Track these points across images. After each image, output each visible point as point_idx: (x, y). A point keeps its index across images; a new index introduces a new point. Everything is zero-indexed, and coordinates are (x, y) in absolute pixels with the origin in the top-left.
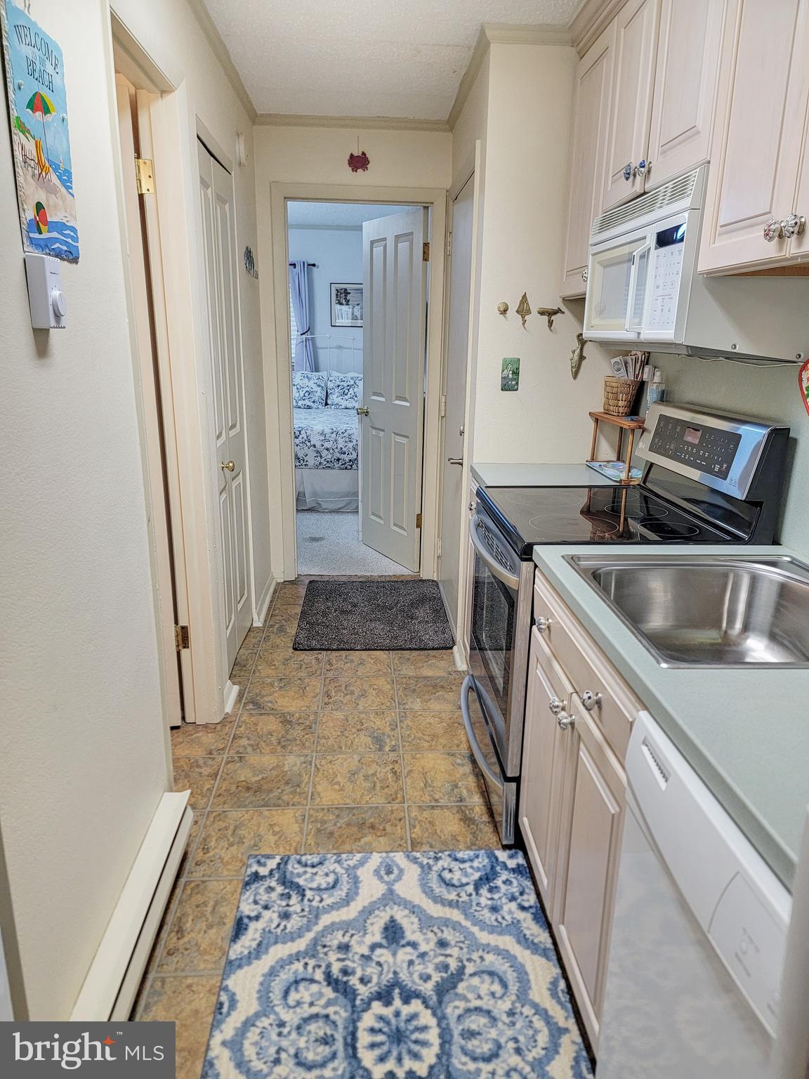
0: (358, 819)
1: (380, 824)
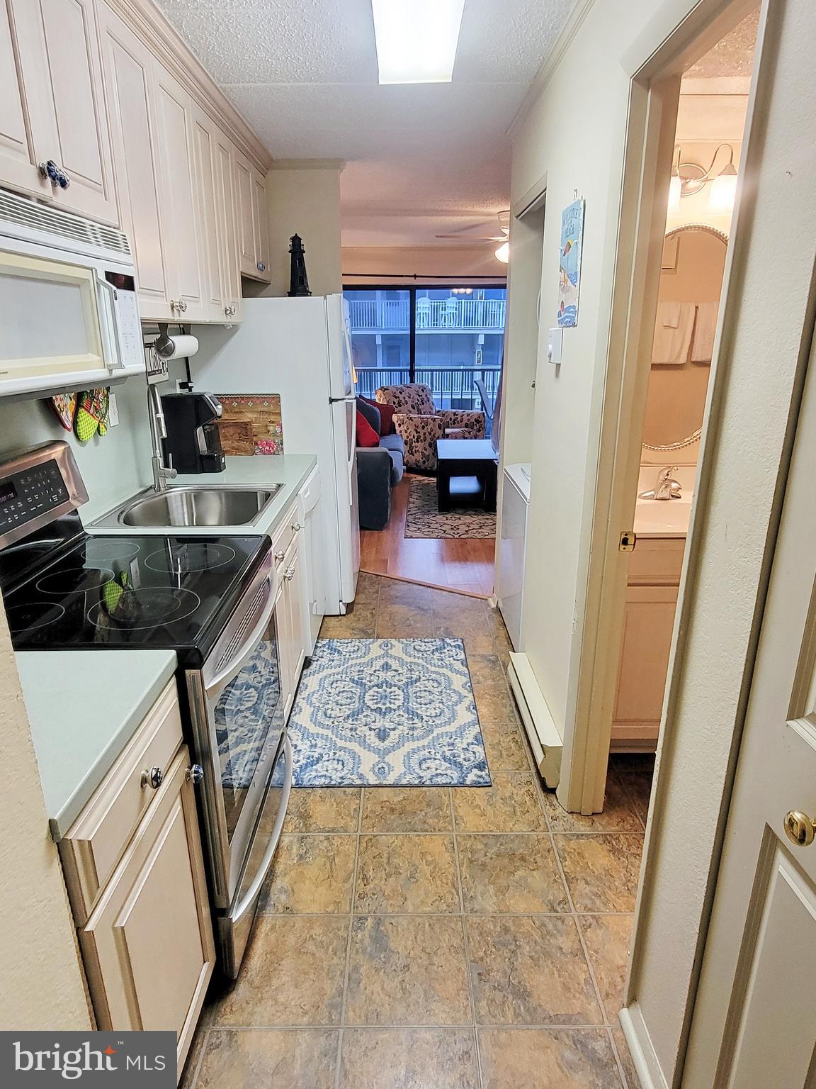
0: (406, 818)
1: (386, 813)
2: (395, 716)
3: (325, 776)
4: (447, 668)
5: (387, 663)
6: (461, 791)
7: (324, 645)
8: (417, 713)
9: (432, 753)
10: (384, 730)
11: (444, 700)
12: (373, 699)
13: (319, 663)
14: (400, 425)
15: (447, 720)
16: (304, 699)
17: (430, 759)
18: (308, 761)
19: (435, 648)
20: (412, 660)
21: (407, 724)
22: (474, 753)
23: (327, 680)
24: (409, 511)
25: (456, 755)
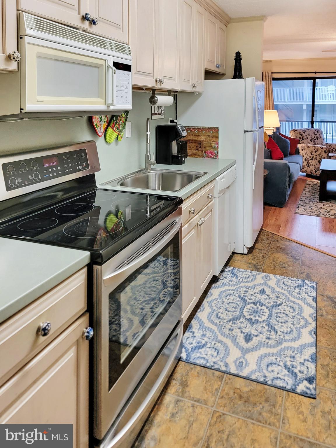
0: (248, 407)
1: (236, 398)
2: (259, 327)
3: (204, 358)
4: (302, 300)
5: (263, 290)
6: (292, 396)
7: (229, 271)
8: (274, 328)
9: (278, 360)
10: (250, 335)
11: (295, 323)
12: (249, 312)
13: (223, 281)
14: (302, 150)
15: (294, 338)
16: (208, 302)
17: (275, 364)
18: (198, 345)
19: (297, 285)
20: (280, 290)
21: (266, 334)
22: (308, 368)
23: (224, 293)
24: (302, 198)
25: (294, 366)
